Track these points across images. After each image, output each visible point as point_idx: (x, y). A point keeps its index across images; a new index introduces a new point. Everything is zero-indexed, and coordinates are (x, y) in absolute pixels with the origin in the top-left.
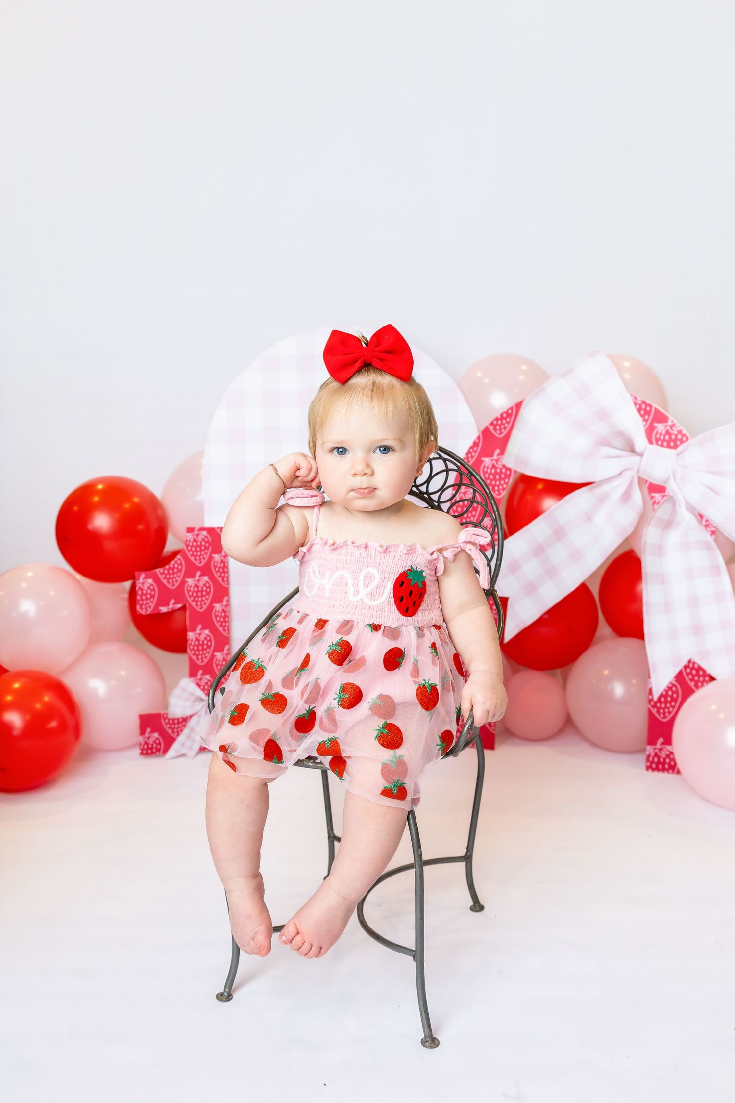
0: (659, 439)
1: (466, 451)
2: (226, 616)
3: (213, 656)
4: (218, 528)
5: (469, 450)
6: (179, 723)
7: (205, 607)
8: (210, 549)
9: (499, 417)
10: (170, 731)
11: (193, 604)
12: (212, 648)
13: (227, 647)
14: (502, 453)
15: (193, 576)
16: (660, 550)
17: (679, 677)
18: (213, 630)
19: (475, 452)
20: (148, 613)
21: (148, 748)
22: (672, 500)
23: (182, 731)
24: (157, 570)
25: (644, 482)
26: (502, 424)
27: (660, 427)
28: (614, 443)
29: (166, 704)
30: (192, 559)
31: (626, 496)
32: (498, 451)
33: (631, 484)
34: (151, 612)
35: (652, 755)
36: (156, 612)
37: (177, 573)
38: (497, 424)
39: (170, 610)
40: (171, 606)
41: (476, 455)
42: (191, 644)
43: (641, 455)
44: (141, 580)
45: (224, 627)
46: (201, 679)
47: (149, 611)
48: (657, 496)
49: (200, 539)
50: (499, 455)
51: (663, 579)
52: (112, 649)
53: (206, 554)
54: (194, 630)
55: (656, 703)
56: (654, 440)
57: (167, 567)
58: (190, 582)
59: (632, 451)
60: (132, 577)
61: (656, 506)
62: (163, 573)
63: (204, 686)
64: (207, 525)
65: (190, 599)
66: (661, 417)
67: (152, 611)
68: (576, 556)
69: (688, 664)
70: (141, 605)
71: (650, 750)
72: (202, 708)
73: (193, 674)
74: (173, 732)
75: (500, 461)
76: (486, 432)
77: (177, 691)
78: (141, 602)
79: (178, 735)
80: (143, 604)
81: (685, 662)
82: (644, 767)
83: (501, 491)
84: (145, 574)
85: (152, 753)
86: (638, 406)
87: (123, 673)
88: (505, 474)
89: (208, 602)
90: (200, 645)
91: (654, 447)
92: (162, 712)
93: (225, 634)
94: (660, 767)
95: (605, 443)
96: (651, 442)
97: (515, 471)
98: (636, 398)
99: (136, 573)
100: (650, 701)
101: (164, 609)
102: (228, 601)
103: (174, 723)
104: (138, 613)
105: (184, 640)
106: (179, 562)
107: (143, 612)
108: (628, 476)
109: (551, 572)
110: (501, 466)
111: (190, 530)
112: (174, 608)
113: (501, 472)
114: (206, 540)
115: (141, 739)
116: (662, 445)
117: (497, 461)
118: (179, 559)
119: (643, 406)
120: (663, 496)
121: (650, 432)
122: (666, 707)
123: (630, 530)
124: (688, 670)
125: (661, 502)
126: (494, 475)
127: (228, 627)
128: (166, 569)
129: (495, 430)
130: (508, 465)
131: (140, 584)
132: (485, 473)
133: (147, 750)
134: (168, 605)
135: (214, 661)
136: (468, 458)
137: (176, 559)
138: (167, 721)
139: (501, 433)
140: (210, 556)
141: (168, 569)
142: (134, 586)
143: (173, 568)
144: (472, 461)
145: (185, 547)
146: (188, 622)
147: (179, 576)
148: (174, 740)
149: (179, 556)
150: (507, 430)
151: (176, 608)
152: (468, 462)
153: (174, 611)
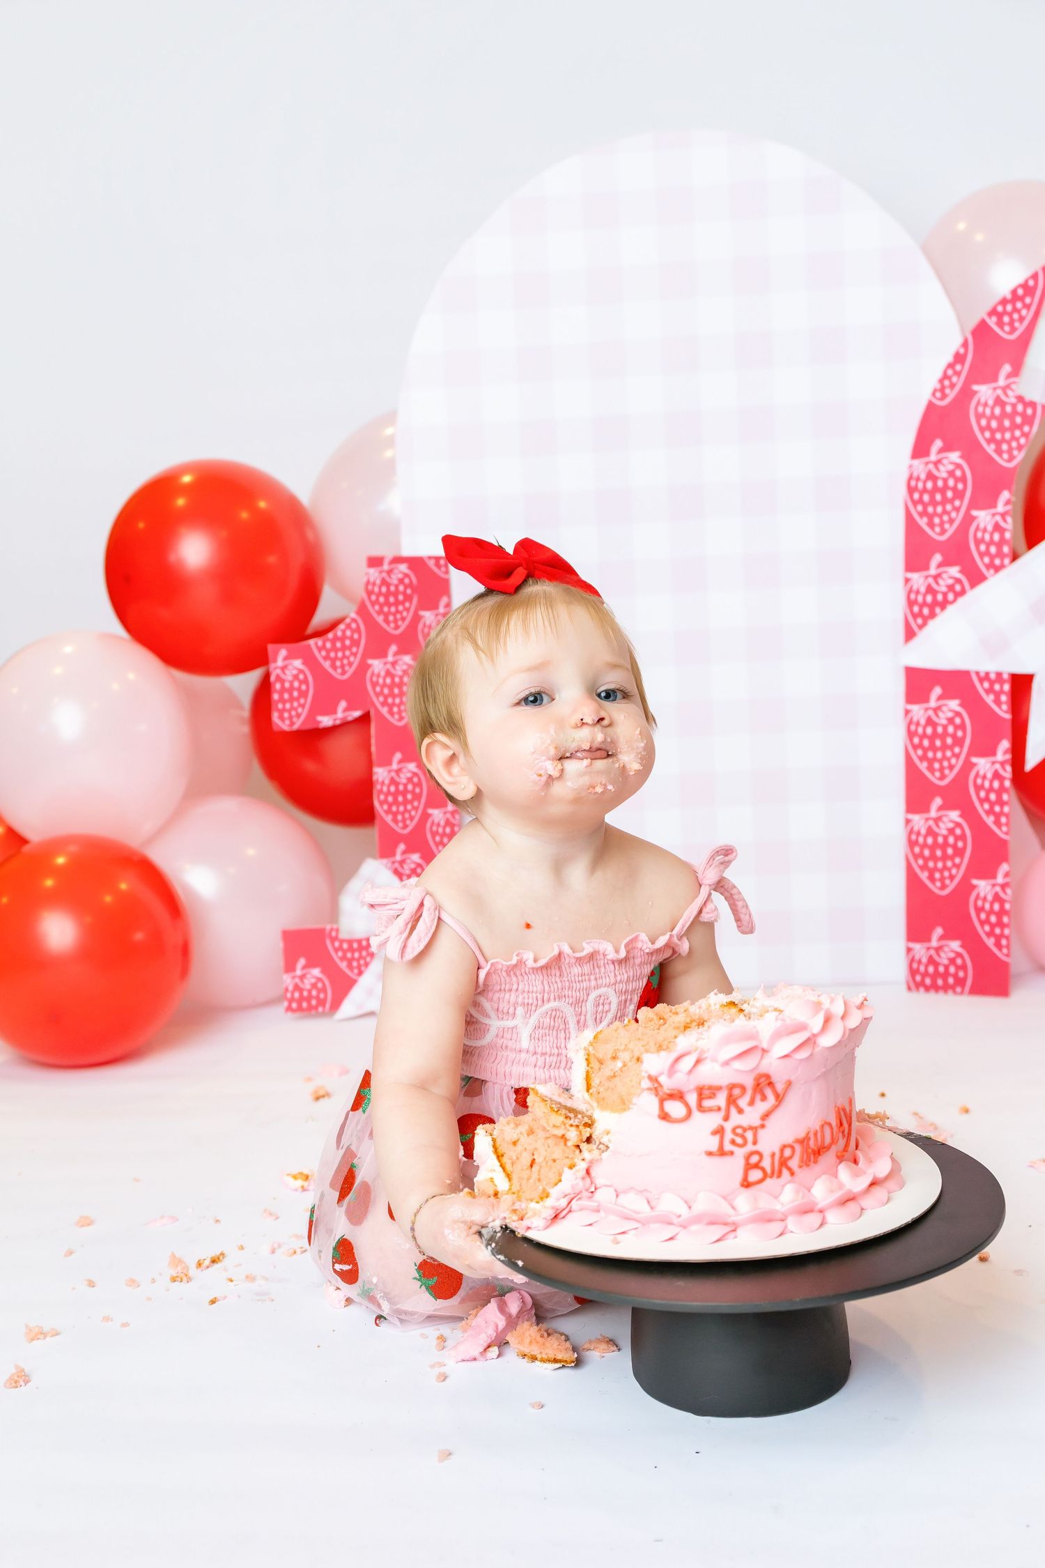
1: (939, 374)
3: (426, 816)
4: (430, 558)
5: (945, 372)
6: (361, 949)
8: (415, 600)
9: (1009, 296)
10: (343, 965)
11: (384, 710)
12: (423, 800)
14: (1016, 372)
15: (382, 654)
19: (958, 374)
20: (295, 727)
21: (302, 998)
23: (367, 965)
24: (312, 642)
26: (1015, 310)
29: (334, 911)
30: (380, 619)
32: (1007, 368)
34: (300, 726)
36: (310, 726)
37: (350, 648)
38: (1004, 313)
39: (338, 722)
40: (340, 714)
41: (959, 382)
42: (381, 792)
44: (280, 663)
46: (402, 862)
47: (298, 724)
49: (394, 580)
50: (1009, 376)
52: (228, 806)
53: (408, 610)
54: (386, 762)
57: (330, 635)
58: (377, 665)
60: (261, 659)
62: (324, 647)
64: (407, 552)
65: (377, 702)
67: (304, 722)
70: (281, 712)
73: (386, 851)
74: (350, 966)
75: (1012, 390)
76: (981, 331)
77: (355, 885)
78: (280, 706)
79: (360, 973)
80: (284, 710)
83: (1015, 453)
84: (288, 650)
85: (310, 1008)
87: (251, 852)
88: (1023, 415)
90: (399, 793)
92: (328, 927)
99: (270, 647)
101: (326, 721)
103: (353, 951)
104: (275, 728)
105: (366, 785)
106: (354, 626)
107: (285, 726)
110: (1013, 400)
111: (375, 562)
112: (345, 717)
113: (1015, 413)
114: (407, 581)
115: (288, 980)
117: (1005, 389)
118: (354, 620)
126: (1000, 420)
128: (328, 640)
129: (1000, 324)
130: (1029, 396)
131: (279, 671)
132: (979, 417)
133: (299, 1002)
134: (335, 712)
135: (428, 825)
136: (942, 389)
137: (348, 621)
138: (337, 944)
139: (1013, 330)
140: (416, 613)
141: (334, 641)
142: (267, 677)
143: (343, 639)
144: (951, 394)
145: (365, 596)
146: (373, 749)
147: (355, 655)
148: (351, 983)
149: (353, 615)
150: (1026, 323)
151: (350, 719)
152: (944, 396)
153: (345, 724)
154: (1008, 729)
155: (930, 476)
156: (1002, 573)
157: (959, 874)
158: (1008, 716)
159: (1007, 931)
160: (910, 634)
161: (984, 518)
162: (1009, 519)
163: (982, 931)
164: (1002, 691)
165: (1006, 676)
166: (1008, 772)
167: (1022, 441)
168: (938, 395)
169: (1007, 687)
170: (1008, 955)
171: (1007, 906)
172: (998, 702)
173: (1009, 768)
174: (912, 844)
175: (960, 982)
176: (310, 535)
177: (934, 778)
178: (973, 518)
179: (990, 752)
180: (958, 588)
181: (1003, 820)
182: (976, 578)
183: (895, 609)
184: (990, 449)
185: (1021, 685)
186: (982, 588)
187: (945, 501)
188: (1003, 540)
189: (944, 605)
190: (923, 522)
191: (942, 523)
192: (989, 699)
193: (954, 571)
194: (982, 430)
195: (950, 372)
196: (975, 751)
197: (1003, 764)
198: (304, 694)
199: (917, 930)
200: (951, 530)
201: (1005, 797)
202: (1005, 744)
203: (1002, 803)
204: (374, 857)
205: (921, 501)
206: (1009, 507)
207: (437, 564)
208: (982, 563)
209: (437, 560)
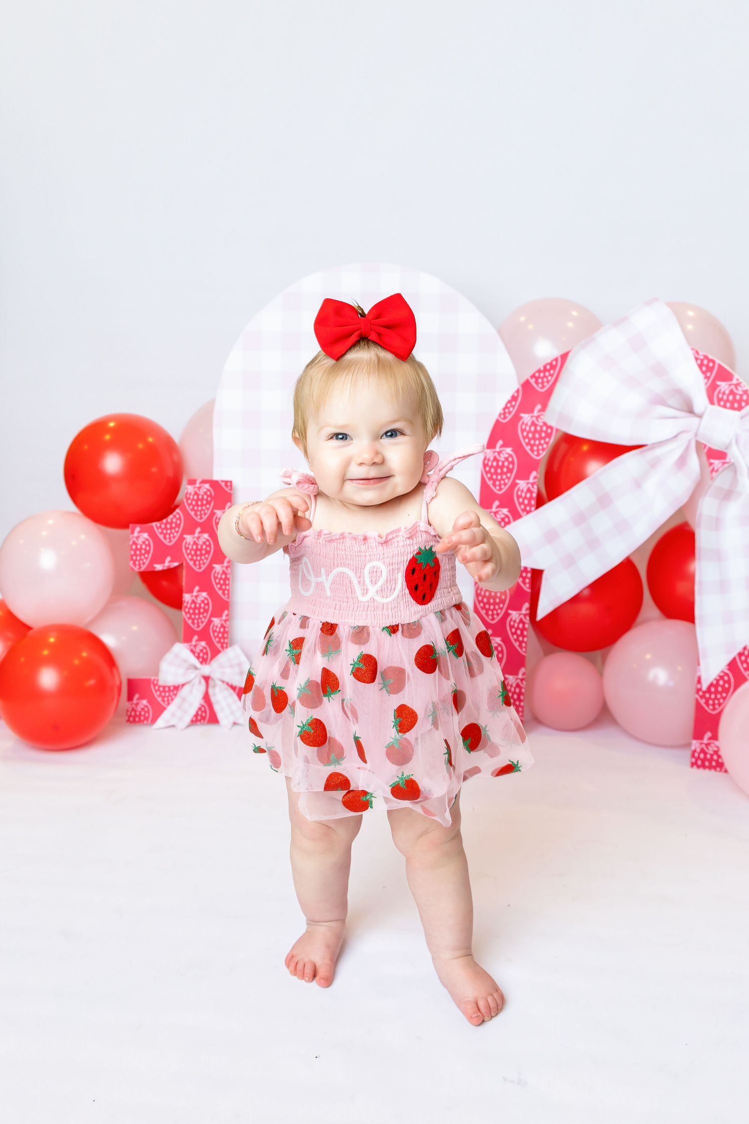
0: (722, 399)
1: (503, 405)
2: (227, 579)
3: (210, 622)
4: (222, 481)
5: (506, 405)
6: (170, 691)
7: (203, 567)
8: (212, 504)
9: (542, 368)
10: (160, 699)
11: (191, 563)
12: (210, 612)
13: (226, 612)
14: (544, 409)
16: (717, 523)
17: (732, 665)
18: (212, 592)
19: (513, 407)
20: (141, 569)
21: (135, 715)
22: (733, 467)
23: (172, 700)
24: (154, 524)
25: (703, 446)
26: (545, 376)
27: (723, 386)
28: (671, 402)
29: (157, 671)
30: (192, 513)
31: (682, 462)
32: (539, 407)
33: (687, 448)
34: (145, 569)
35: (698, 750)
36: (148, 570)
37: (175, 528)
38: (539, 377)
39: (165, 568)
40: (167, 564)
41: (514, 411)
42: (186, 607)
43: (700, 416)
44: (135, 534)
45: (224, 591)
46: (195, 646)
47: (143, 568)
48: (717, 463)
49: (202, 492)
50: (540, 411)
51: (718, 556)
53: (208, 509)
54: (190, 591)
55: (704, 693)
56: (715, 400)
57: (164, 521)
58: (189, 538)
59: (691, 411)
61: (714, 474)
62: (160, 527)
63: (199, 654)
65: (188, 558)
66: (724, 375)
67: (147, 567)
68: (622, 526)
69: (743, 651)
70: (134, 561)
71: (696, 745)
72: (196, 677)
73: (187, 639)
74: (163, 701)
75: (541, 419)
76: (526, 385)
77: (169, 656)
78: (134, 558)
79: (169, 704)
80: (136, 560)
81: (739, 649)
82: (689, 764)
83: (541, 451)
84: (140, 527)
85: (140, 721)
86: (699, 362)
88: (546, 432)
89: (207, 562)
90: (197, 609)
91: (716, 408)
92: (153, 678)
93: (225, 598)
94: (707, 764)
95: (661, 401)
96: (712, 402)
97: (557, 430)
98: (697, 353)
99: (131, 526)
100: (698, 690)
101: (159, 567)
103: (164, 691)
104: (130, 569)
106: (177, 516)
107: (135, 568)
108: (684, 439)
109: (593, 543)
110: (541, 424)
111: (191, 482)
112: (170, 566)
113: (541, 431)
114: (208, 493)
115: (128, 706)
116: (725, 406)
117: (538, 417)
118: (178, 513)
119: (705, 362)
120: (724, 463)
121: (711, 390)
122: (716, 698)
123: (684, 500)
124: (743, 658)
125: (720, 470)
126: (534, 433)
127: (228, 590)
128: (163, 523)
129: (537, 383)
130: (550, 423)
131: (135, 539)
132: (523, 431)
133: (134, 717)
134: (164, 562)
135: (211, 626)
136: (504, 414)
137: (174, 513)
138: (157, 688)
139: (543, 387)
140: (212, 511)
141: (166, 524)
143: (171, 523)
144: (509, 417)
145: (185, 500)
146: (183, 584)
147: (177, 532)
148: (164, 709)
149: (178, 510)
150: (550, 383)
151: (172, 567)
152: (505, 418)
153: (169, 570)
154: (529, 597)
155: (495, 459)
156: (530, 515)
158: (529, 590)
159: (522, 704)
161: (522, 484)
162: (535, 486)
164: (526, 577)
165: (529, 569)
166: (527, 620)
167: (545, 446)
168: (502, 416)
169: (529, 575)
171: (523, 690)
172: (524, 582)
173: (528, 618)
177: (488, 619)
178: (517, 484)
179: (518, 608)
180: (506, 520)
181: (524, 645)
182: (516, 516)
184: (528, 448)
185: (537, 575)
186: (519, 522)
187: (502, 473)
188: (532, 497)
190: (490, 483)
191: (500, 485)
193: (505, 511)
194: (524, 438)
195: (509, 405)
196: (511, 607)
197: (525, 615)
198: (148, 552)
200: (505, 489)
201: (526, 632)
202: (527, 605)
203: (524, 636)
204: (180, 642)
205: (489, 472)
206: (535, 480)
207: (226, 485)
208: (520, 508)
209: (226, 482)
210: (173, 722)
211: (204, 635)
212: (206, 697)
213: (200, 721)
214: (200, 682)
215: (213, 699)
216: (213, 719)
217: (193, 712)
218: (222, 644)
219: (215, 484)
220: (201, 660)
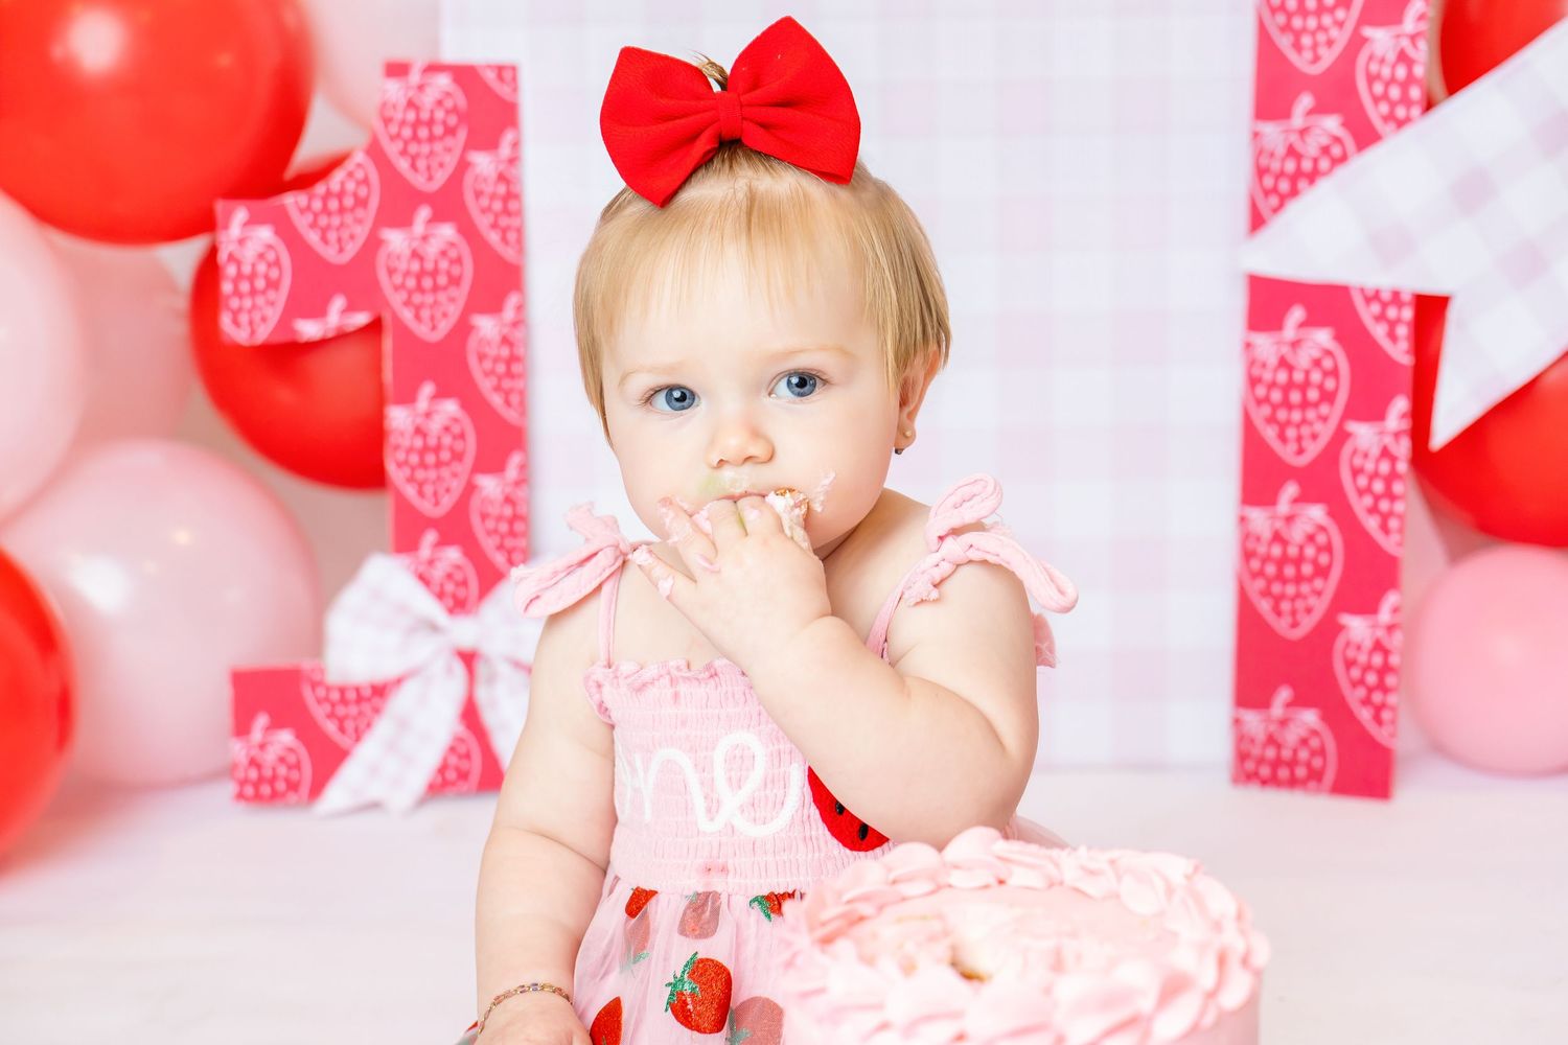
2: (514, 359)
3: (470, 489)
4: (489, 67)
6: (360, 699)
7: (444, 327)
8: (462, 135)
10: (331, 727)
11: (407, 315)
12: (469, 459)
13: (516, 459)
15: (404, 221)
18: (473, 403)
20: (259, 339)
21: (261, 781)
23: (369, 725)
24: (291, 201)
29: (317, 640)
30: (403, 165)
34: (272, 333)
36: (282, 337)
37: (352, 211)
39: (330, 335)
40: (333, 320)
42: (397, 447)
44: (234, 232)
45: (507, 393)
46: (430, 562)
47: (263, 334)
49: (428, 99)
52: (146, 459)
53: (449, 151)
54: (407, 398)
57: (320, 189)
58: (396, 240)
60: (204, 223)
62: (309, 208)
63: (442, 586)
64: (451, 54)
65: (396, 299)
70: (236, 314)
72: (435, 655)
73: (405, 543)
74: (342, 730)
77: (352, 599)
78: (235, 303)
79: (358, 736)
80: (241, 309)
84: (248, 211)
85: (274, 796)
87: (182, 537)
89: (454, 311)
90: (428, 450)
92: (306, 664)
93: (511, 415)
99: (220, 206)
101: (309, 329)
102: (520, 308)
103: (344, 701)
104: (226, 340)
105: (374, 435)
106: (360, 175)
107: (241, 337)
111: (397, 70)
112: (343, 325)
114: (448, 103)
115: (238, 750)
118: (360, 164)
127: (520, 393)
128: (316, 194)
131: (232, 246)
133: (257, 785)
134: (324, 316)
135: (475, 502)
137: (349, 165)
138: (320, 693)
140: (462, 156)
141: (326, 198)
142: (212, 254)
143: (340, 195)
145: (378, 125)
146: (388, 375)
147: (360, 222)
148: (344, 754)
149: (359, 157)
151: (351, 329)
153: (342, 337)
154: (1407, 379)
156: (1408, 132)
157: (1320, 606)
158: (1406, 360)
159: (1392, 699)
160: (1257, 221)
161: (1381, 40)
162: (1422, 45)
163: (1354, 696)
164: (1398, 321)
165: (1406, 297)
166: (1403, 448)
169: (1408, 314)
170: (1393, 735)
171: (1394, 660)
172: (1392, 336)
173: (1404, 443)
174: (1248, 555)
175: (1315, 776)
176: (289, 18)
177: (1287, 453)
178: (1364, 40)
179: (1376, 414)
180: (1336, 151)
181: (1393, 523)
182: (1365, 136)
183: (1235, 182)
185: (1430, 311)
186: (1374, 154)
187: (1321, 10)
188: (1411, 79)
189: (1313, 176)
190: (1284, 42)
191: (1315, 46)
192: (1379, 332)
193: (1332, 124)
196: (1352, 413)
197: (1397, 435)
199: (1251, 690)
200: (1328, 57)
201: (1398, 488)
202: (1401, 405)
203: (1392, 498)
204: (383, 550)
205: (1281, 7)
206: (1423, 26)
207: (500, 77)
208: (1375, 113)
209: (500, 70)
210: (375, 792)
211: (456, 528)
212: (470, 715)
213: (453, 784)
214: (449, 670)
215: (490, 718)
216: (491, 777)
217: (428, 758)
218: (510, 552)
219: (465, 75)
220: (451, 602)
